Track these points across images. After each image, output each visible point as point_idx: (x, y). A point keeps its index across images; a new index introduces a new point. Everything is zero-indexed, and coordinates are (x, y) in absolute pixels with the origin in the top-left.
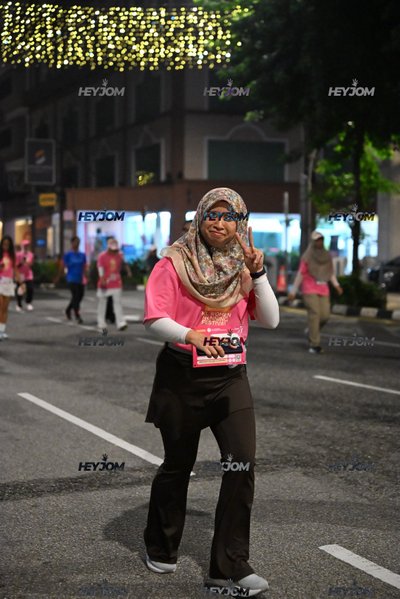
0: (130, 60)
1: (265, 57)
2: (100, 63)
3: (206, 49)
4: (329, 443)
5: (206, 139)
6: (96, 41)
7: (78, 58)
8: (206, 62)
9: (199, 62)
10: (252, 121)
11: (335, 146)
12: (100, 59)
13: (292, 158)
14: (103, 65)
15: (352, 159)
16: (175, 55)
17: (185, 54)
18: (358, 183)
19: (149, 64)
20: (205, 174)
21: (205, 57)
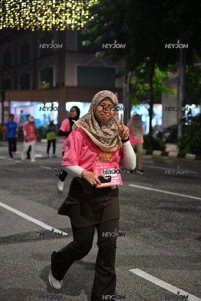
0: (37, 25)
1: (106, 24)
2: (22, 27)
3: (76, 20)
4: (136, 218)
5: (76, 65)
6: (20, 15)
7: (11, 24)
8: (76, 26)
9: (73, 27)
10: (99, 57)
11: (140, 70)
12: (22, 24)
13: (119, 76)
14: (23, 28)
15: (149, 76)
16: (60, 23)
17: (65, 23)
18: (152, 88)
19: (47, 27)
20: (75, 84)
21: (75, 24)
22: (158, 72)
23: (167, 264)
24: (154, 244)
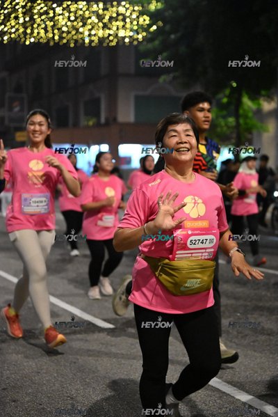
0: (78, 38)
1: (173, 36)
2: (57, 41)
3: (131, 30)
5: (133, 94)
6: (54, 25)
7: (42, 37)
8: (132, 40)
9: (127, 40)
10: (164, 81)
11: (221, 99)
12: (57, 38)
14: (59, 42)
15: (234, 107)
16: (110, 35)
17: (117, 35)
18: (238, 124)
19: (91, 41)
20: (132, 119)
21: (130, 37)
22: (246, 101)
23: (252, 370)
24: (236, 341)
